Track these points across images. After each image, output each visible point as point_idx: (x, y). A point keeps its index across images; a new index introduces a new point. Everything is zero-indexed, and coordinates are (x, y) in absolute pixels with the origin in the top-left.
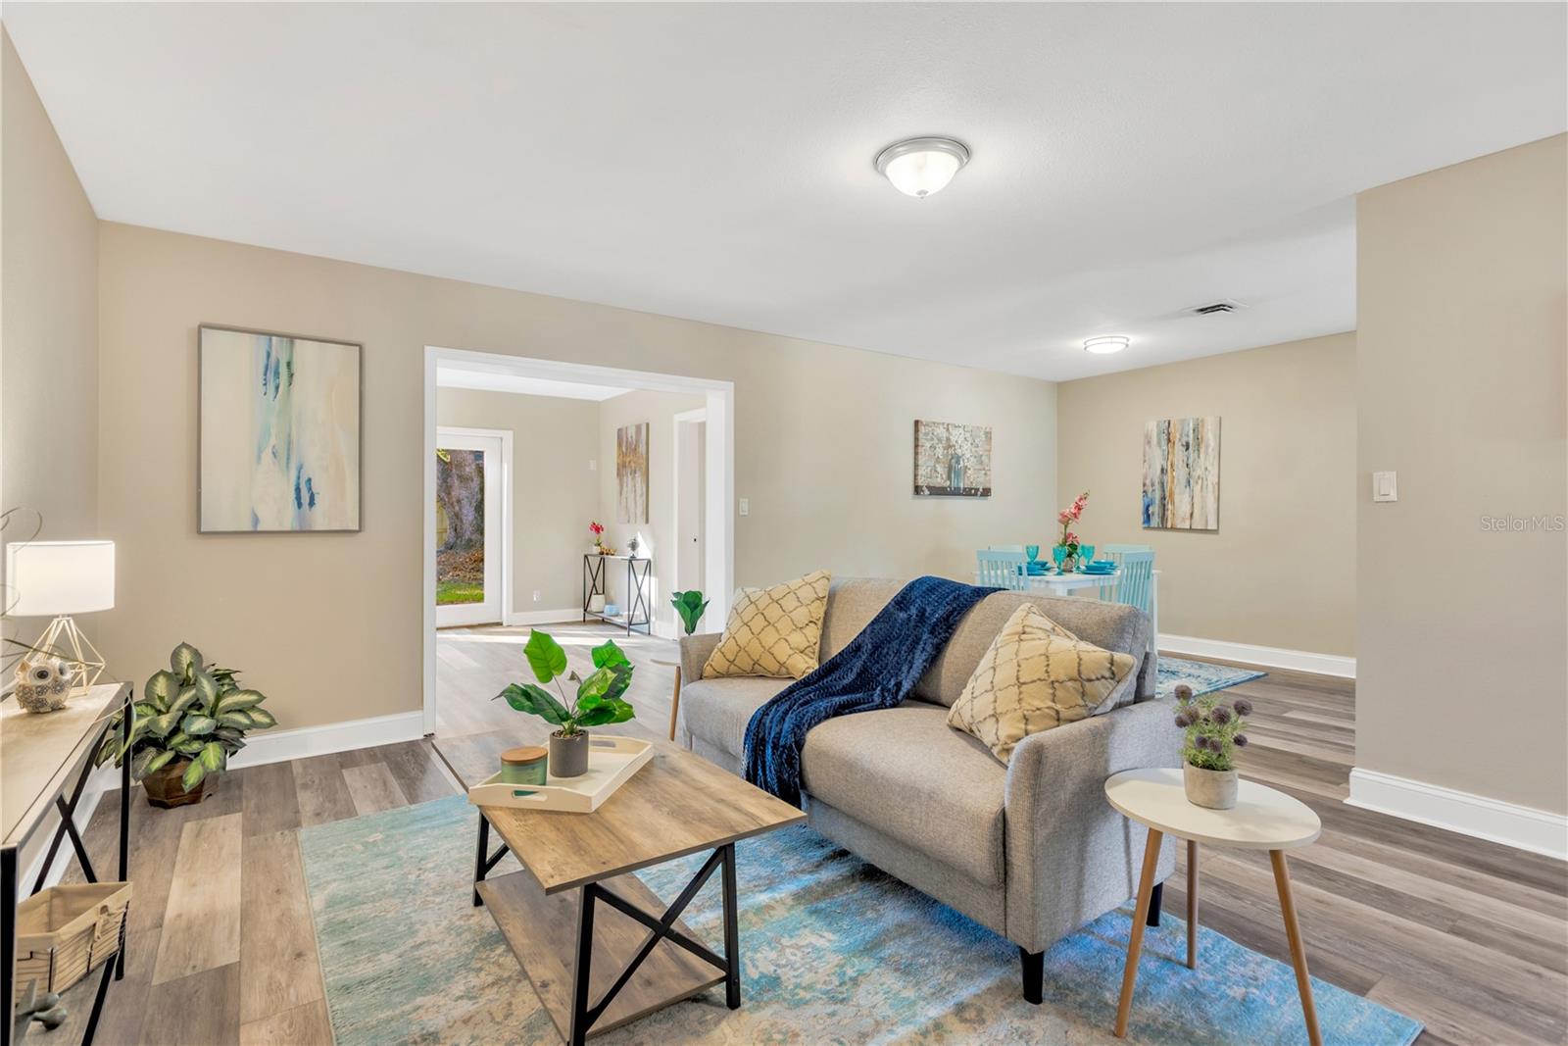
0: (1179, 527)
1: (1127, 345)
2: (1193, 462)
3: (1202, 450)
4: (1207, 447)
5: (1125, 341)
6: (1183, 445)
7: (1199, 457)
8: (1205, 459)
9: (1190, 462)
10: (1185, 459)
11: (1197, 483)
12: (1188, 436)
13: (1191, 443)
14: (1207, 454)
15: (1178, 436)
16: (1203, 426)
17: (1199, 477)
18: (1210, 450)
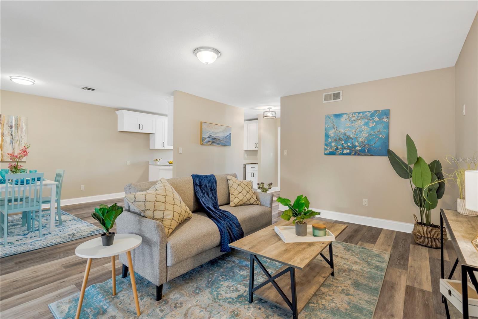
0: (6, 160)
1: (34, 84)
2: (15, 134)
3: (19, 130)
4: (22, 129)
5: (33, 81)
6: (8, 126)
7: (18, 132)
8: (21, 133)
9: (13, 133)
10: (10, 132)
11: (16, 142)
12: (12, 123)
13: (13, 126)
14: (22, 131)
15: (6, 122)
16: (20, 120)
17: (17, 140)
18: (24, 130)
